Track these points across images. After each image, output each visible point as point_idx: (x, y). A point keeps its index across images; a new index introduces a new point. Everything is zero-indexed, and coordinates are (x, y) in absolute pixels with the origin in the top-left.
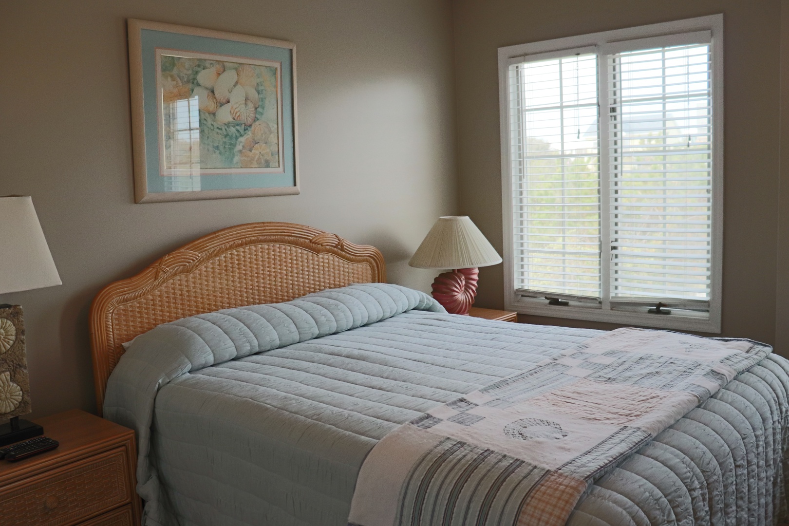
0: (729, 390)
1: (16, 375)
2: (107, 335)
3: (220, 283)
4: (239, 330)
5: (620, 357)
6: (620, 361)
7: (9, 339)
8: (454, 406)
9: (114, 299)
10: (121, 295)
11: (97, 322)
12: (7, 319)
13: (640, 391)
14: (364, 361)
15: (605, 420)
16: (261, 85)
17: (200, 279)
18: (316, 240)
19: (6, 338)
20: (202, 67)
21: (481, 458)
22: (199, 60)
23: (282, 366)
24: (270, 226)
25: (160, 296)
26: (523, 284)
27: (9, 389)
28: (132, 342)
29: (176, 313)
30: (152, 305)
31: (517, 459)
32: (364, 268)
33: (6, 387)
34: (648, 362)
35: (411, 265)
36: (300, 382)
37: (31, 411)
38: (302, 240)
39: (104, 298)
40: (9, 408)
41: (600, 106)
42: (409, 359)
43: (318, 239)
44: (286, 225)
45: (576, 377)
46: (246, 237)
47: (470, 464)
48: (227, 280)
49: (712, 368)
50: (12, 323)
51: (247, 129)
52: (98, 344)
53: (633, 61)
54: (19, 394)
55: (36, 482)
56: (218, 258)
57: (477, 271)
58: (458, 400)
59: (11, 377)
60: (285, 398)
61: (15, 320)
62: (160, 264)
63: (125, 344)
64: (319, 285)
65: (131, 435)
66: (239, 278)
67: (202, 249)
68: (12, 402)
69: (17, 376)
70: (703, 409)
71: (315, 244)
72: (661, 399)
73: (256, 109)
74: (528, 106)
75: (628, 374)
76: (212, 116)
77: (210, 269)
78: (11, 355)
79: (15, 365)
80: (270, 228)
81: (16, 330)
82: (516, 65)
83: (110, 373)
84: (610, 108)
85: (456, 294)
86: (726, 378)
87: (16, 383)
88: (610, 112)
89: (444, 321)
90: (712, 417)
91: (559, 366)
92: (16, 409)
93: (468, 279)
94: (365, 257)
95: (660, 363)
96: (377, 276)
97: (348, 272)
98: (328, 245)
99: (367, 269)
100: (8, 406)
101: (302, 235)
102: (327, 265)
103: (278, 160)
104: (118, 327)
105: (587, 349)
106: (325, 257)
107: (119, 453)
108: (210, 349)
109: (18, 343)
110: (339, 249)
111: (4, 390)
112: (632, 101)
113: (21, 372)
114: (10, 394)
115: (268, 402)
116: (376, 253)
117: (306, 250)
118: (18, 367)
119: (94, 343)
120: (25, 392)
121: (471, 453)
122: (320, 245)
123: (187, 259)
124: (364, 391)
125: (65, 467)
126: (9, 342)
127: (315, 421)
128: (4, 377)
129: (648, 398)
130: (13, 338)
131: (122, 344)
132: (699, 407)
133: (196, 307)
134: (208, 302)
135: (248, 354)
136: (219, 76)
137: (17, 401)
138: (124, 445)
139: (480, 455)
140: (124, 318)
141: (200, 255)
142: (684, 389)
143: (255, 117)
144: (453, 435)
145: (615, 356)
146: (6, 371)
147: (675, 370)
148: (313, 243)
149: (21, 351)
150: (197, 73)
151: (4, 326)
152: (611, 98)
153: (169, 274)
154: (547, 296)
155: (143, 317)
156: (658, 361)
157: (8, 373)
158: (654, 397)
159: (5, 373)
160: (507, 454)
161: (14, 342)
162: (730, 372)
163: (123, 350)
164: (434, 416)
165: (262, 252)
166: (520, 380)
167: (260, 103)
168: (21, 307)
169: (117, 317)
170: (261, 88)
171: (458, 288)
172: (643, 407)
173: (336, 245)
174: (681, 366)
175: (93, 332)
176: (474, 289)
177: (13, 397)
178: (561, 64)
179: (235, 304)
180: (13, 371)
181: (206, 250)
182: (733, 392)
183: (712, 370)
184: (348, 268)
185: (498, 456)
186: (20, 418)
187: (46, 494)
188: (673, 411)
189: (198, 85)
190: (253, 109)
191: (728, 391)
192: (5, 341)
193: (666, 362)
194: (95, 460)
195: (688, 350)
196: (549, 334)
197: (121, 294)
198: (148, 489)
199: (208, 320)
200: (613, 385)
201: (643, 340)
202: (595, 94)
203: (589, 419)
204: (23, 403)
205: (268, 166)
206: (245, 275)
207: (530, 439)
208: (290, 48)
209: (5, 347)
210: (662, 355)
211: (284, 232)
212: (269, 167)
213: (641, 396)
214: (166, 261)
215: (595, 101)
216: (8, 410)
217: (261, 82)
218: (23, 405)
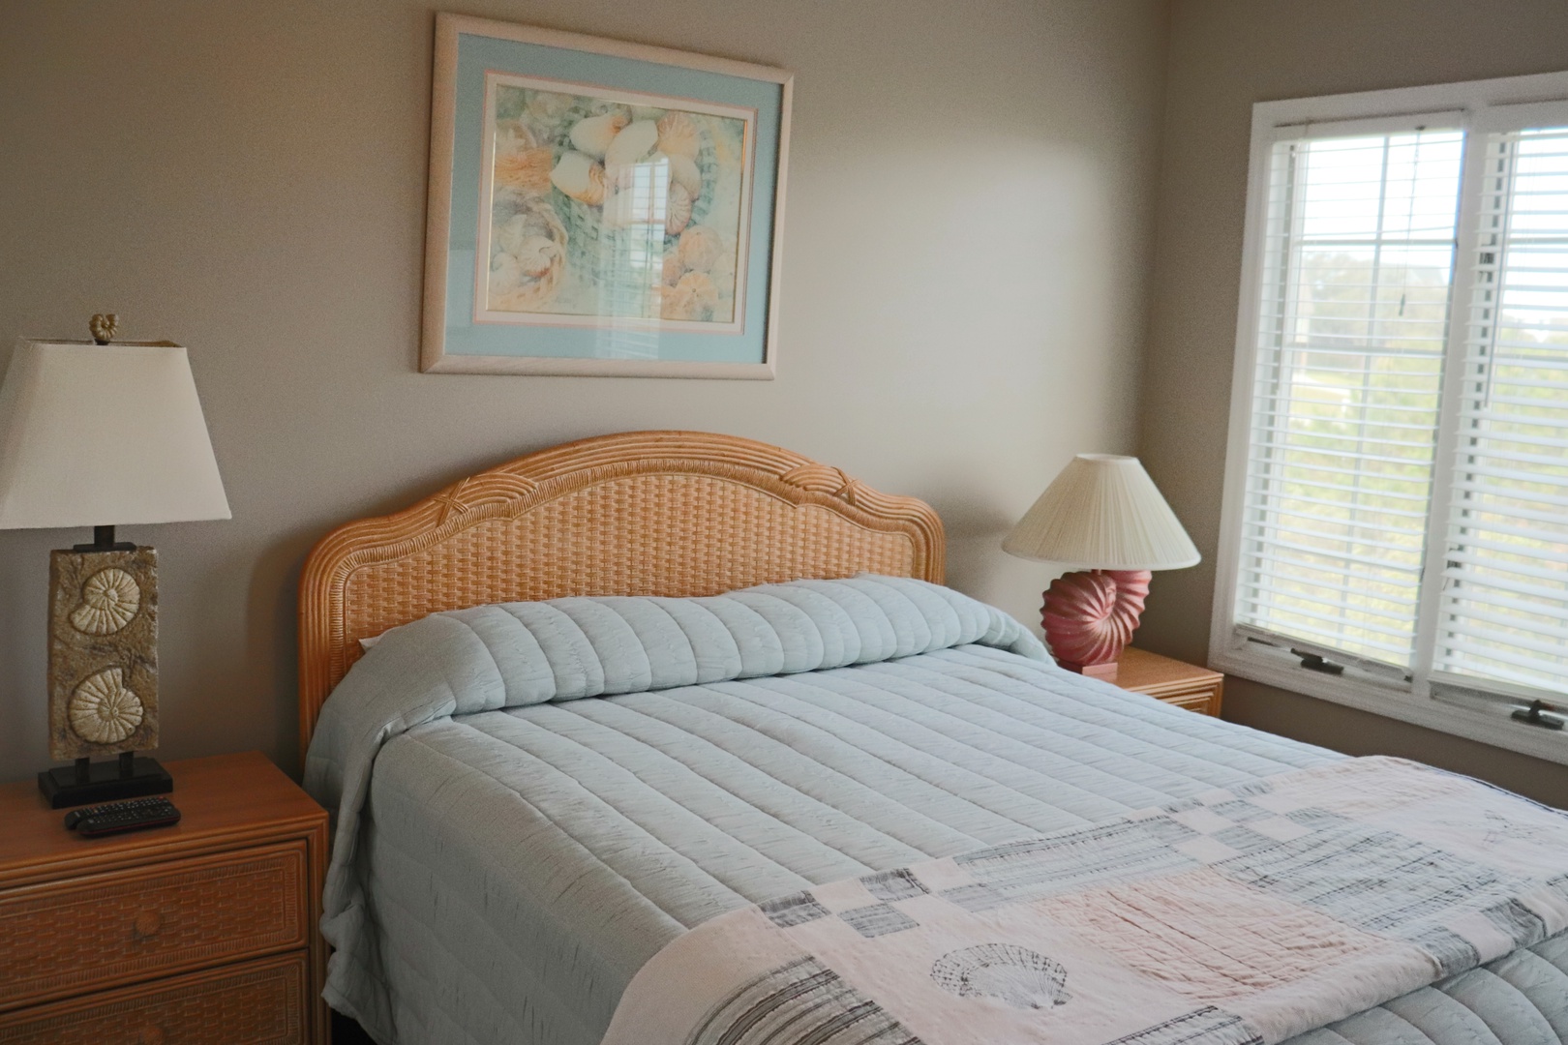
0: (1542, 956)
1: (134, 676)
2: (332, 621)
3: (576, 544)
4: (572, 645)
5: (1321, 827)
6: (1316, 839)
7: (125, 609)
8: (878, 886)
9: (350, 553)
10: (367, 548)
11: (313, 593)
12: (126, 571)
13: (1310, 923)
14: (790, 746)
15: (1181, 980)
16: (709, 154)
17: (533, 532)
18: (793, 477)
19: (120, 606)
20: (583, 113)
21: (846, 1019)
22: (578, 98)
23: (627, 731)
24: (693, 441)
25: (448, 557)
26: (1253, 615)
27: (119, 700)
28: (379, 638)
29: (477, 593)
30: (429, 572)
31: (915, 1038)
32: (898, 545)
33: (113, 697)
34: (1377, 852)
35: (1004, 548)
36: (635, 773)
37: (156, 745)
38: (762, 473)
39: (330, 549)
40: (115, 735)
41: (1460, 246)
42: (879, 758)
43: (796, 476)
44: (727, 441)
45: (1193, 860)
46: (640, 459)
47: (819, 1027)
48: (591, 539)
49: (1517, 897)
50: (133, 581)
51: (670, 241)
52: (311, 633)
53: (1545, 151)
54: (138, 711)
55: (122, 881)
56: (576, 494)
57: (1148, 577)
58: (892, 873)
59: (123, 678)
60: (580, 803)
61: (140, 574)
62: (451, 494)
63: (365, 642)
64: (792, 569)
65: (319, 822)
66: (618, 537)
67: (541, 473)
68: (122, 724)
69: (137, 678)
70: (1447, 993)
71: (791, 484)
72: (1344, 952)
73: (693, 201)
74: (1309, 235)
75: (1315, 873)
76: (595, 210)
77: (556, 515)
78: (126, 638)
79: (133, 657)
80: (692, 444)
81: (141, 593)
82: (1289, 143)
83: (328, 691)
84: (1482, 254)
85: (1089, 619)
86: (1544, 926)
87: (132, 691)
88: (1481, 262)
89: (1018, 679)
90: (1456, 1019)
91: (1173, 826)
92: (128, 737)
93: (1123, 591)
94: (901, 522)
95: (1402, 859)
96: (924, 562)
97: (860, 548)
98: (818, 490)
99: (903, 546)
100: (114, 730)
101: (762, 463)
102: (814, 530)
103: (731, 309)
104: (355, 607)
105: (1263, 795)
106: (811, 515)
107: (293, 852)
108: (500, 676)
109: (143, 617)
110: (843, 499)
111: (109, 701)
112: (1529, 241)
113: (144, 671)
114: (120, 709)
115: (544, 805)
116: (924, 514)
117: (769, 495)
118: (139, 661)
119: (304, 632)
120: (149, 710)
121: (835, 1003)
122: (801, 488)
123: (508, 490)
124: (740, 815)
125: (181, 863)
126: (124, 614)
127: (602, 864)
128: (111, 677)
129: (1316, 943)
130: (134, 607)
131: (360, 640)
132: (1436, 985)
133: (521, 585)
134: (545, 578)
135: (583, 695)
136: (617, 132)
137: (132, 723)
138: (306, 838)
139: (850, 1011)
140: (370, 591)
141: (537, 484)
142: (1414, 937)
143: (690, 219)
144: (823, 953)
145: (1313, 825)
146: (115, 667)
147: (1427, 883)
148: (786, 482)
149: (146, 633)
150: (571, 123)
151: (117, 584)
152: (1485, 230)
153: (468, 516)
154: (1298, 649)
155: (408, 593)
156: (1403, 854)
157: (119, 671)
158: (1331, 944)
159: (114, 671)
160: (903, 1023)
161: (136, 615)
162: (1561, 914)
163: (361, 651)
164: (818, 900)
165: (671, 491)
166: (1063, 847)
167: (704, 191)
168: (155, 552)
169: (355, 587)
170: (707, 160)
171: (1093, 607)
172: (1288, 965)
173: (838, 491)
174: (1448, 875)
175: (304, 612)
176: (1135, 613)
177: (124, 716)
178: (1387, 147)
179: (604, 588)
180: (129, 667)
181: (551, 477)
182: (1553, 963)
183: (1514, 901)
184: (860, 540)
185: (882, 1021)
186: (136, 755)
187: (140, 906)
188: (1348, 990)
189: (572, 148)
190: (687, 202)
191: (1538, 958)
192: (118, 613)
193: (1421, 859)
194: (244, 858)
195: (1491, 837)
196: (1214, 743)
197: (366, 545)
198: (339, 928)
199: (519, 618)
200: (1261, 897)
201: (1404, 794)
202: (1451, 220)
203: (1144, 972)
204: (143, 729)
205: (708, 319)
206: (631, 532)
207: (972, 997)
208: (781, 83)
209: (116, 623)
210: (1420, 840)
211: (724, 456)
212: (711, 321)
213: (1304, 935)
214: (464, 490)
215: (1450, 235)
216: (114, 738)
217: (708, 149)
218: (142, 732)
